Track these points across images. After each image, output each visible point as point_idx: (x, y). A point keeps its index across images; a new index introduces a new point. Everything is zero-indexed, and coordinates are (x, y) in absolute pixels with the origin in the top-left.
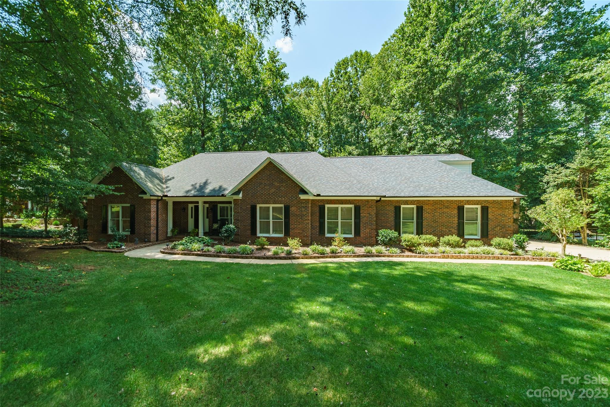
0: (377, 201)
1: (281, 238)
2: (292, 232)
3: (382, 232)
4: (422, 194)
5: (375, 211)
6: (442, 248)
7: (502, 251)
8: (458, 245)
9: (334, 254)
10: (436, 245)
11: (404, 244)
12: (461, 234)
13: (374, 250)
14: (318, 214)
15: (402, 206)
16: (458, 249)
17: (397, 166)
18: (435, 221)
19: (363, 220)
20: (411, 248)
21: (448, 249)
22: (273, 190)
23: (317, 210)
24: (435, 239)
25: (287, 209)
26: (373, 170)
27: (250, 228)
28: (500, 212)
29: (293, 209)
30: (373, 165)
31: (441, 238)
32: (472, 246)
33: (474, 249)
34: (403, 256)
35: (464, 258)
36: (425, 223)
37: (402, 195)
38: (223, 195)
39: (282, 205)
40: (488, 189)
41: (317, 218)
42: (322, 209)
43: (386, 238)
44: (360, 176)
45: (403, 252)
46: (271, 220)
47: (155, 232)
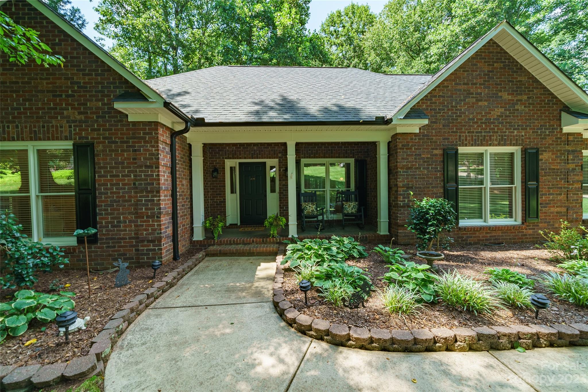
25: (532, 156)
46: (488, 184)
47: (170, 231)
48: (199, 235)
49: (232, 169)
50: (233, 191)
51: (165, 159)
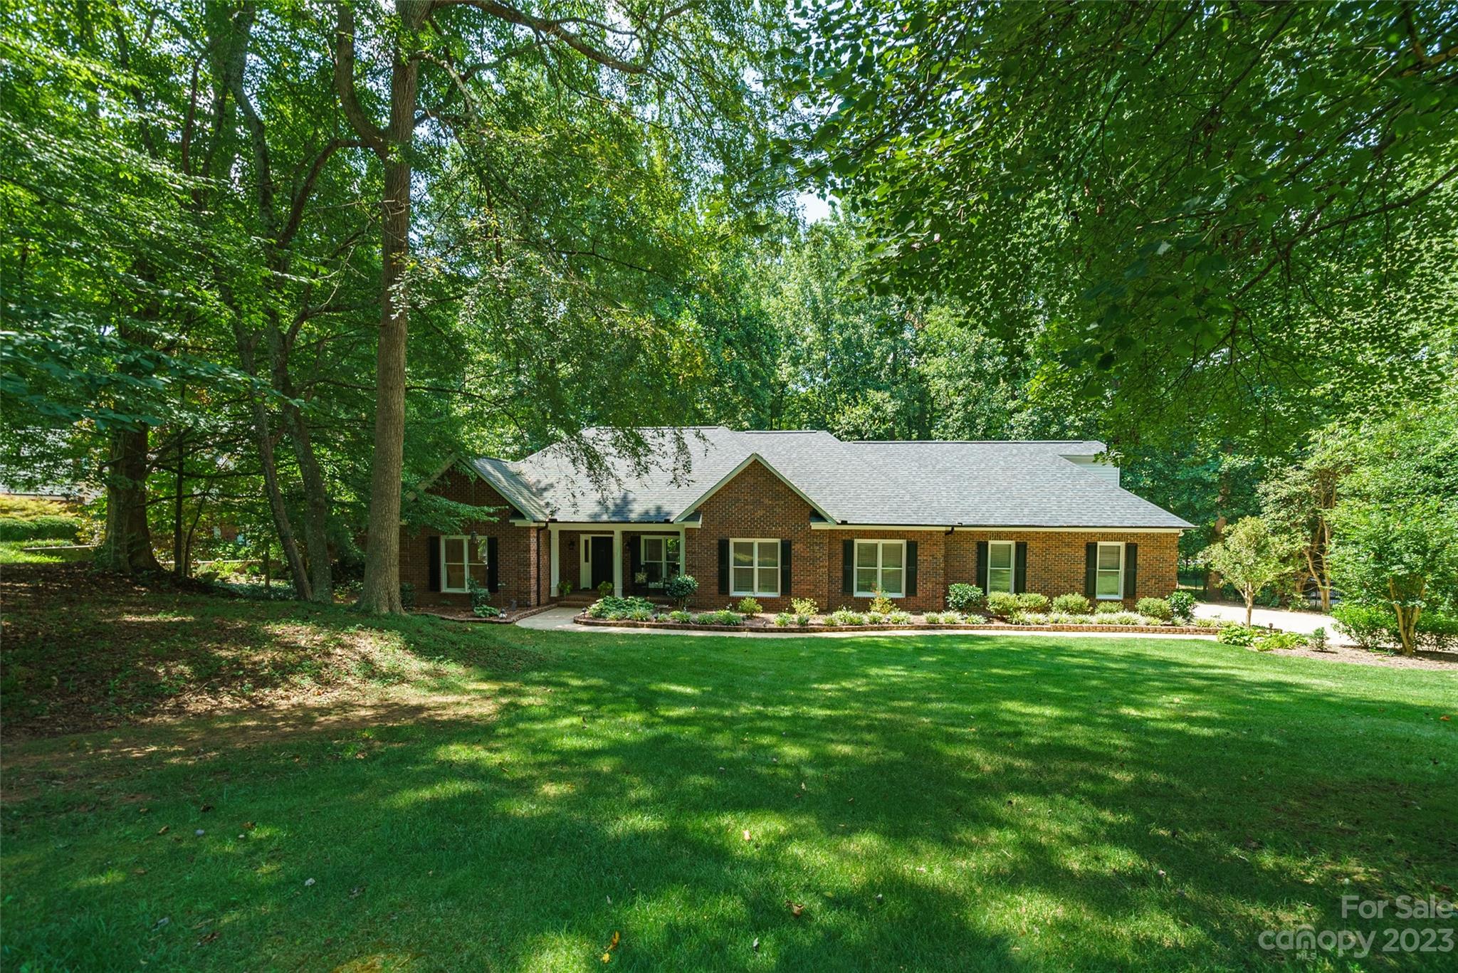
0: (947, 533)
1: (774, 599)
2: (794, 588)
3: (956, 588)
4: (1025, 521)
5: (943, 552)
6: (1054, 616)
7: (1149, 619)
8: (1080, 610)
9: (877, 625)
10: (1045, 610)
11: (991, 608)
12: (1090, 592)
13: (943, 617)
14: (841, 557)
15: (991, 542)
16: (1080, 617)
17: (983, 465)
18: (1046, 570)
19: (922, 568)
20: (1003, 615)
21: (1065, 616)
22: (760, 513)
23: (839, 548)
24: (1044, 599)
25: (786, 546)
26: (939, 472)
27: (716, 580)
28: (1156, 553)
29: (797, 547)
30: (938, 462)
31: (1056, 599)
32: (1105, 612)
33: (1107, 617)
34: (990, 628)
35: (1088, 630)
36: (1029, 572)
37: (991, 522)
38: (667, 521)
39: (778, 541)
40: (1139, 514)
41: (839, 563)
42: (848, 546)
43: (963, 598)
44: (914, 483)
45: (989, 621)
46: (756, 567)
47: (535, 588)
48: (554, 594)
49: (586, 542)
50: (587, 560)
51: (533, 546)
